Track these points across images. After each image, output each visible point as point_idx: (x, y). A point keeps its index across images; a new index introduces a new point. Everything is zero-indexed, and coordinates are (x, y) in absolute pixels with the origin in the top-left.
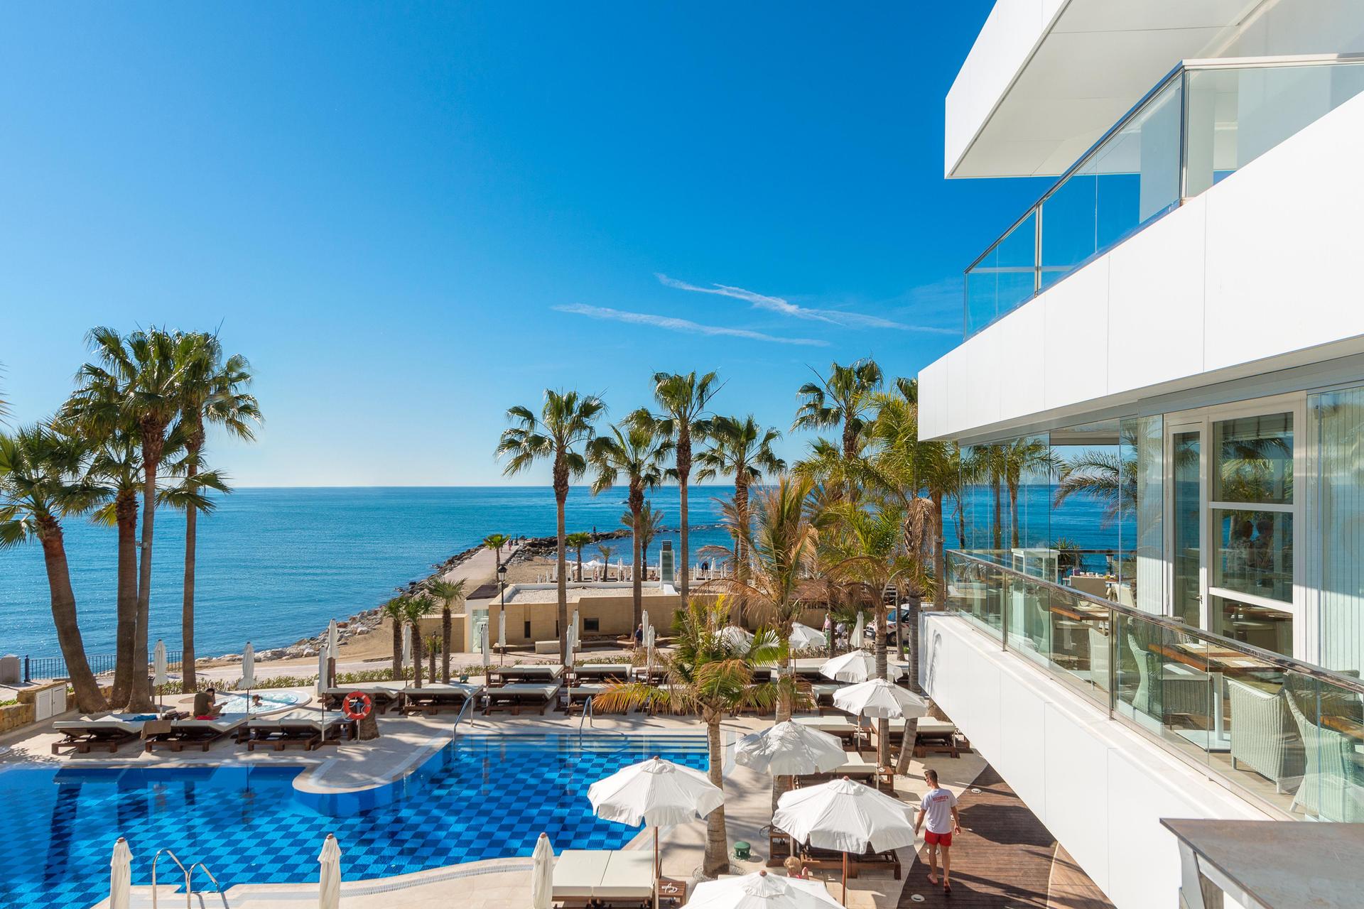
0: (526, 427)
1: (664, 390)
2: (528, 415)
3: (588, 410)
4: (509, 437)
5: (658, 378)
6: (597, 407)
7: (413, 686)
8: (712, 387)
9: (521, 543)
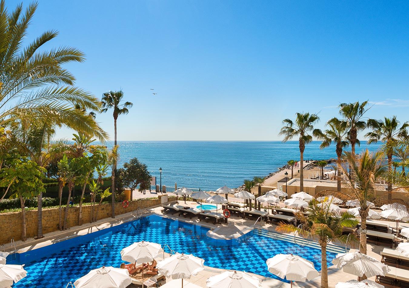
0: (289, 126)
1: (344, 110)
2: (290, 122)
3: (313, 119)
4: (284, 129)
5: (342, 105)
6: (316, 118)
7: (249, 210)
8: (365, 108)
9: (310, 162)
